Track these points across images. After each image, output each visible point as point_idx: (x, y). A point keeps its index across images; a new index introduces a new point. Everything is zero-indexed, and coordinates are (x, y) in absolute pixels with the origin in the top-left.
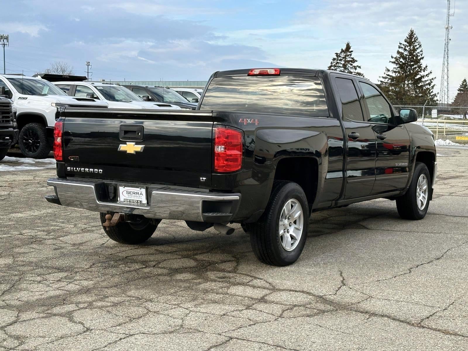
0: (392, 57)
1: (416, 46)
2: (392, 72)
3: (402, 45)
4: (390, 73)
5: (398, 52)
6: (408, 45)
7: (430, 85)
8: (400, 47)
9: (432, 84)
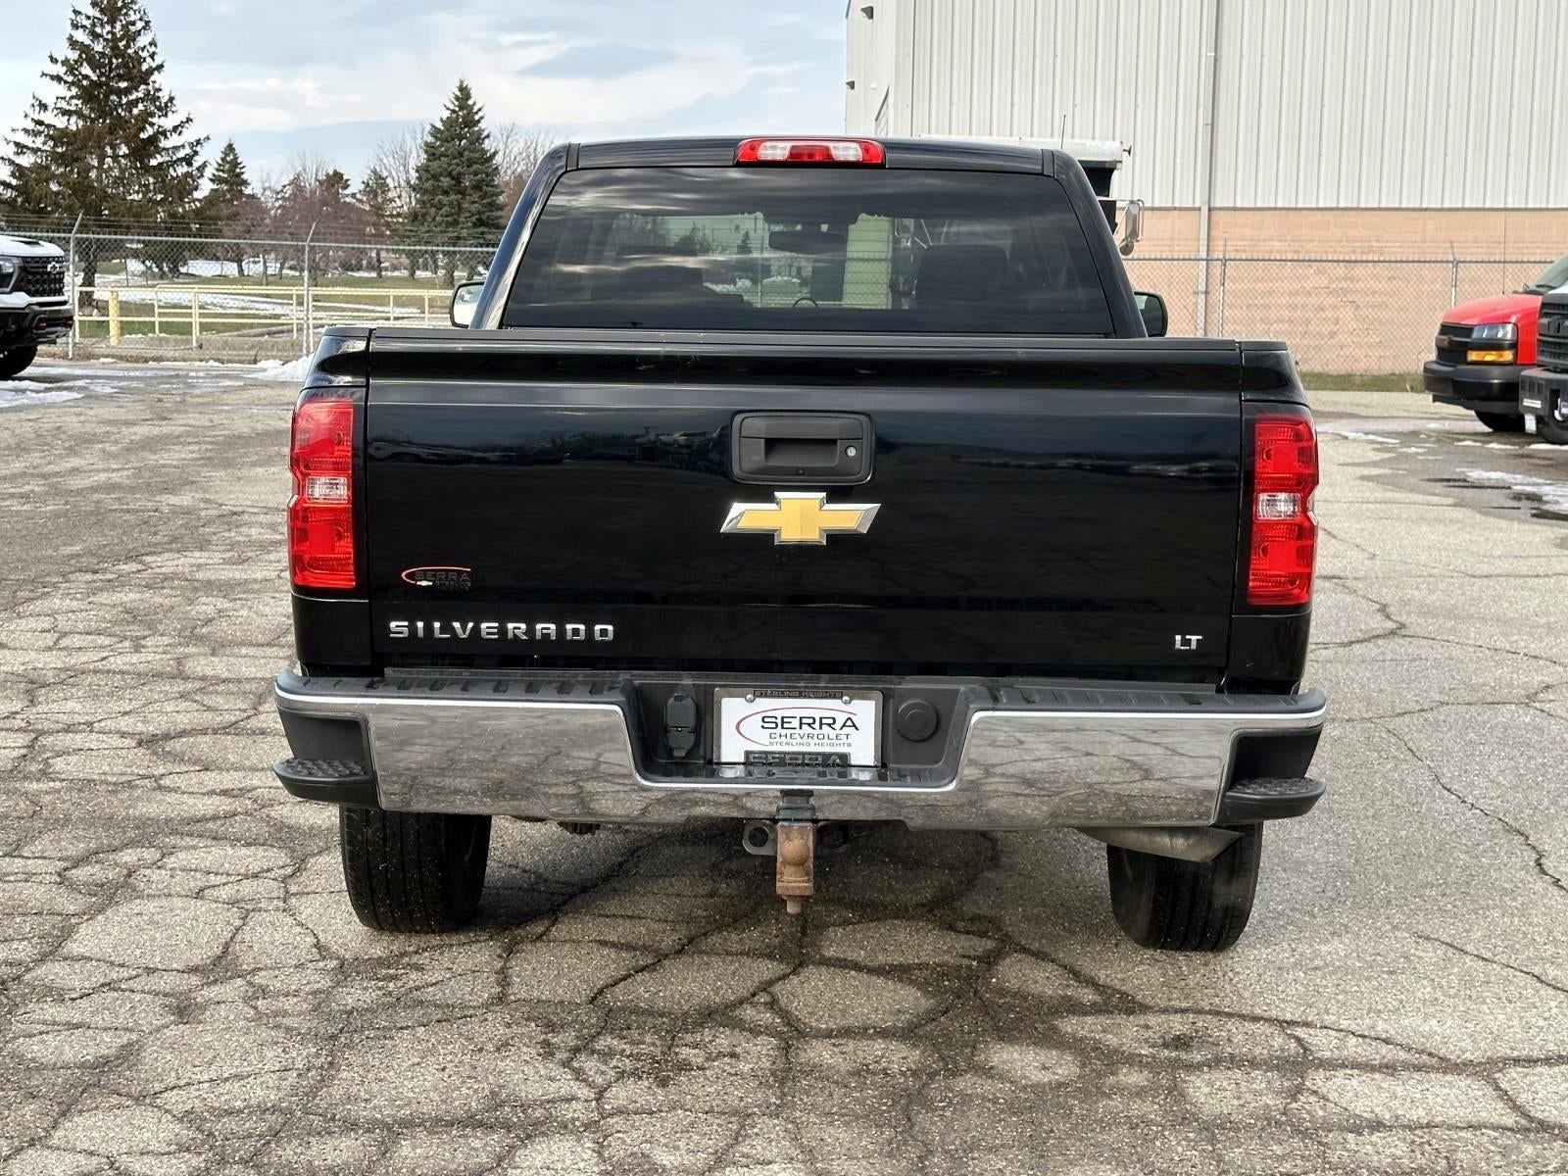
0: (54, 60)
1: (133, 23)
2: (55, 112)
3: (83, 17)
4: (48, 117)
5: (73, 43)
6: (106, 19)
7: (189, 164)
8: (75, 26)
9: (198, 162)
